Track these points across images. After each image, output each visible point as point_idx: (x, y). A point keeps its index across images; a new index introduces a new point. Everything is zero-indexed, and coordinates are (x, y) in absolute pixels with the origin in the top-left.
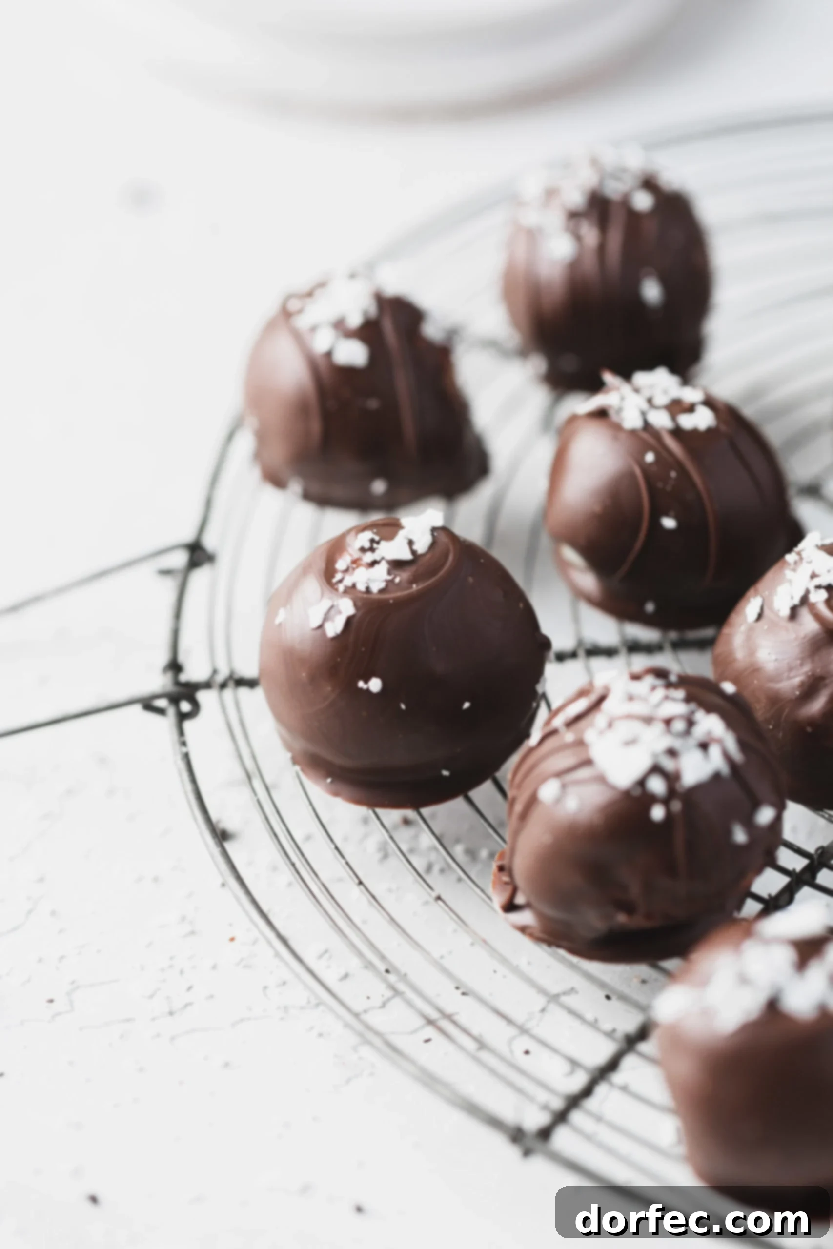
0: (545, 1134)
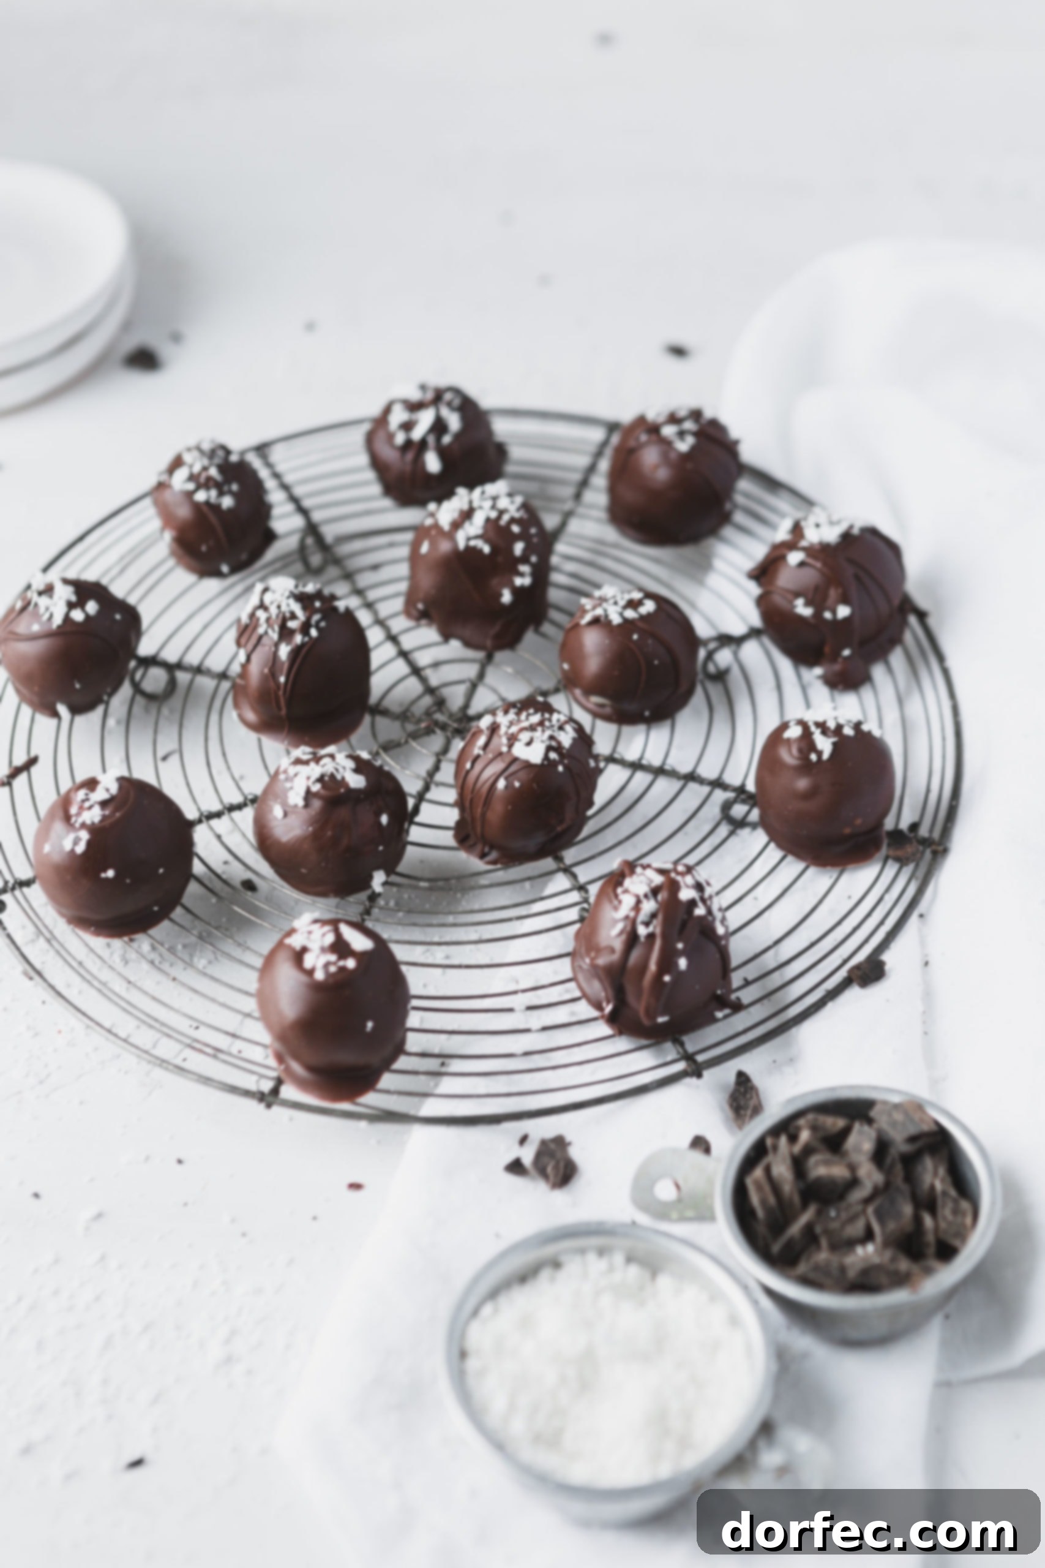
0: (275, 1091)
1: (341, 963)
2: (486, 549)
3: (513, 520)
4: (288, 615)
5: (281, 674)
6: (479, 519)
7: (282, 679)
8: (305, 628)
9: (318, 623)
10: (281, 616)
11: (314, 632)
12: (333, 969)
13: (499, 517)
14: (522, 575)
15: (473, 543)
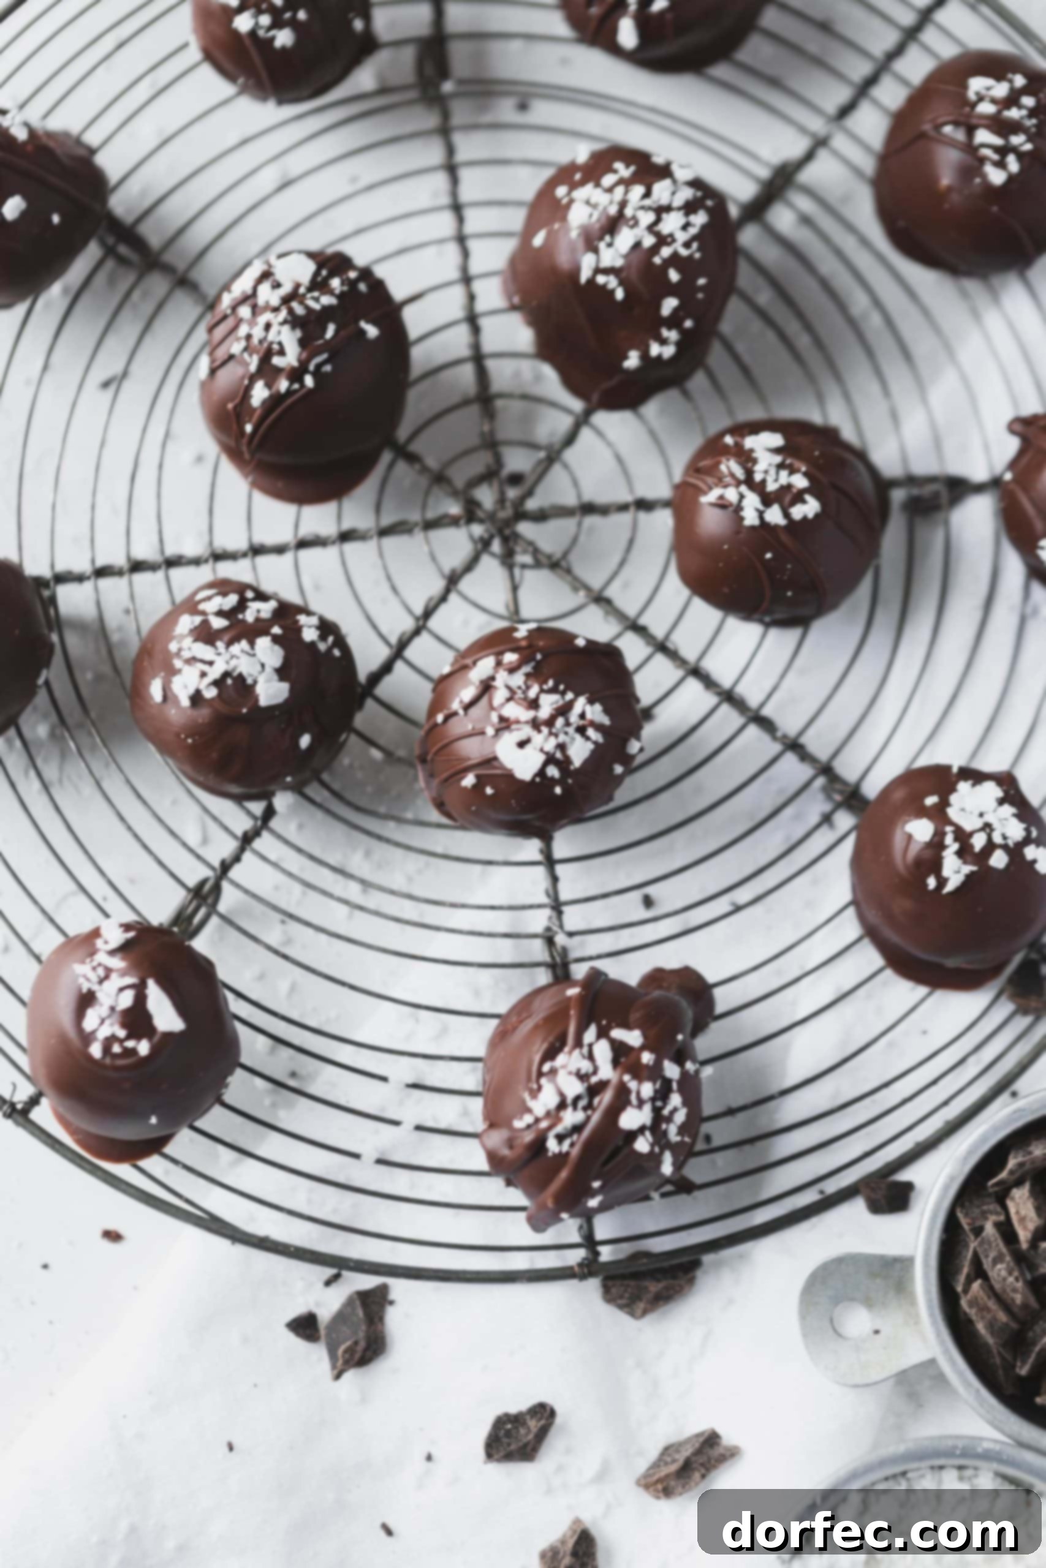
1: (130, 1044)
2: (620, 294)
3: (675, 260)
4: (276, 347)
5: (249, 421)
6: (625, 239)
7: (249, 428)
8: (296, 375)
9: (319, 366)
10: (265, 345)
11: (309, 381)
12: (116, 1049)
13: (655, 250)
14: (663, 342)
15: (601, 279)
